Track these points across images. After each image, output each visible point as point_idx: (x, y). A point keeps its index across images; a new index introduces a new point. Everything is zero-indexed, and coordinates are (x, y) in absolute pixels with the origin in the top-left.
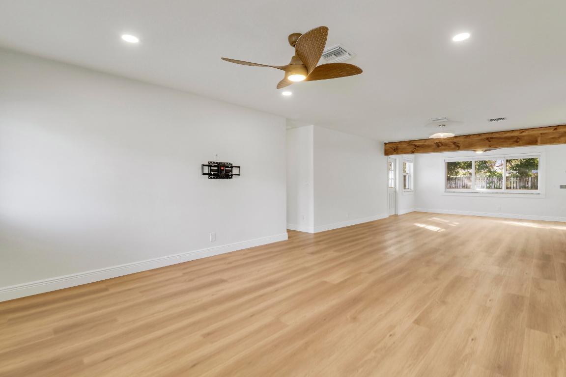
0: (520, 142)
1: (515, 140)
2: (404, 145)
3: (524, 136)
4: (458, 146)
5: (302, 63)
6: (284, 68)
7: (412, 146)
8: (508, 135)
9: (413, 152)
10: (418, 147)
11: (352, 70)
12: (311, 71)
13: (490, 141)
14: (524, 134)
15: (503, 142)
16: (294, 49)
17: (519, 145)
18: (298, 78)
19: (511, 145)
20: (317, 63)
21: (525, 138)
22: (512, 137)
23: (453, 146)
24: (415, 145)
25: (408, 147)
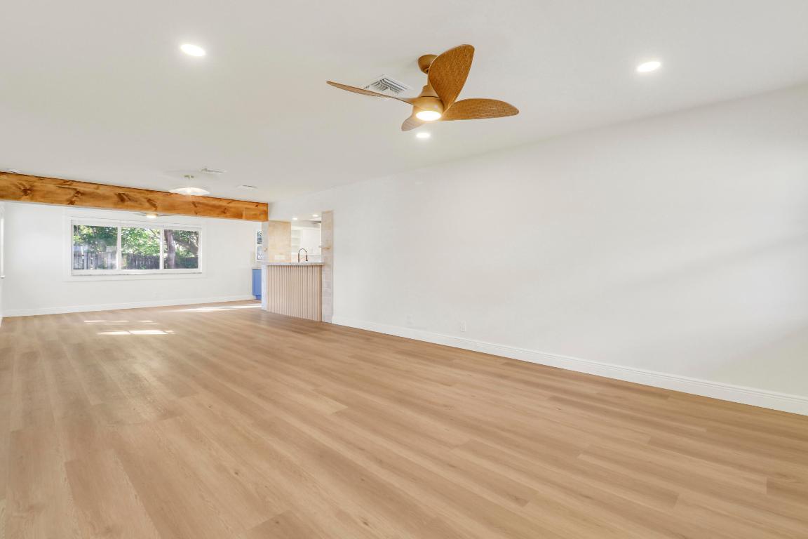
0: (228, 214)
1: (222, 210)
2: (51, 187)
3: (231, 208)
4: (154, 206)
5: (437, 96)
6: (412, 101)
7: (70, 191)
8: (216, 203)
9: (71, 203)
10: (83, 194)
11: (504, 109)
12: (449, 108)
13: (196, 207)
14: (231, 205)
15: (211, 210)
16: (426, 76)
17: (226, 217)
18: (430, 115)
19: (218, 215)
20: (457, 97)
21: (233, 210)
22: (219, 207)
23: (147, 205)
24: (75, 189)
25: (60, 191)
